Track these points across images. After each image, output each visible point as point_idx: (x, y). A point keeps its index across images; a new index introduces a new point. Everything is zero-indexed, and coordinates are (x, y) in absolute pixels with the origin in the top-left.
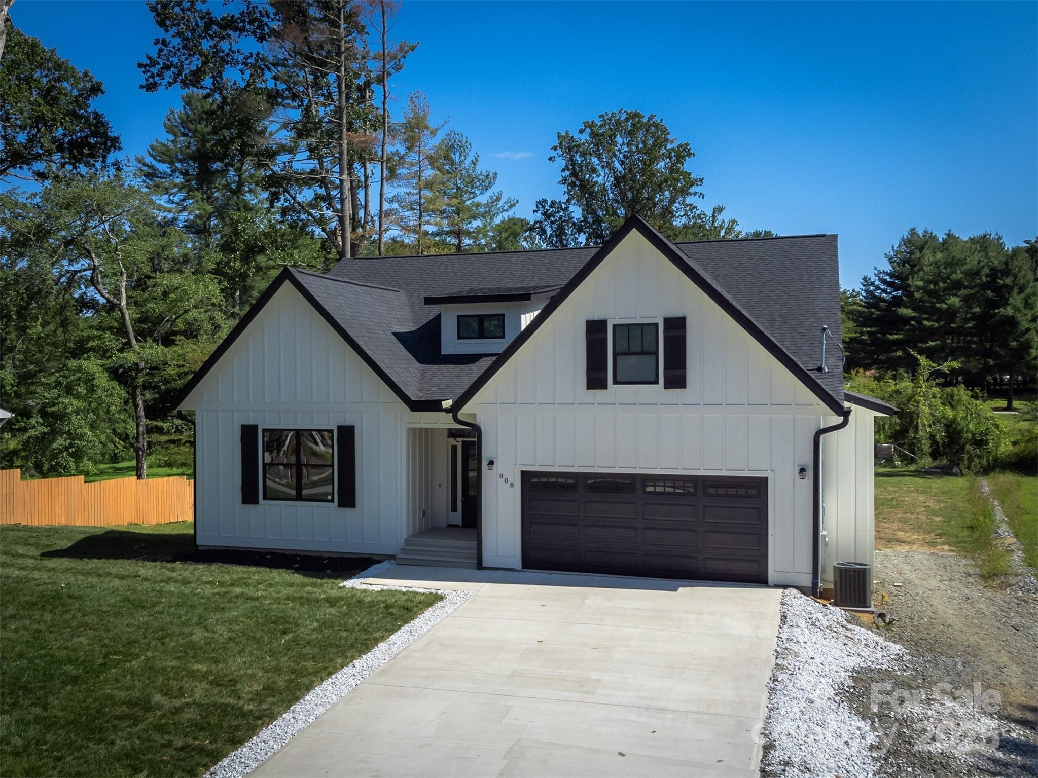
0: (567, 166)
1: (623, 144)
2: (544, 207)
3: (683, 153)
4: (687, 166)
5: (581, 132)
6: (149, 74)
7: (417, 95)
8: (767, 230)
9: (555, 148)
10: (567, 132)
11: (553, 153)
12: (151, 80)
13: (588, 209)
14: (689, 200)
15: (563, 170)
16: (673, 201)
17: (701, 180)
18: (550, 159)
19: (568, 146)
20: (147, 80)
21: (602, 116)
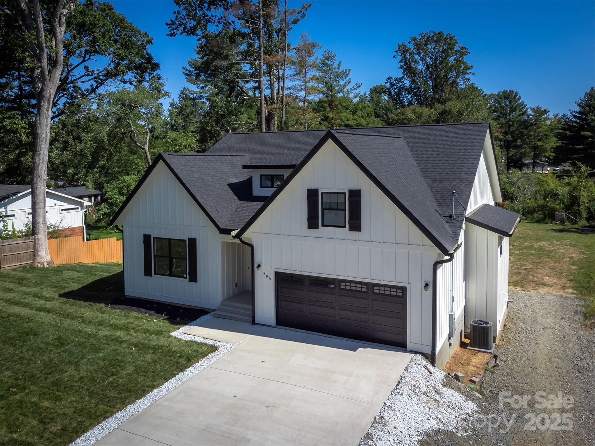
0: (402, 60)
1: (431, 48)
2: (391, 81)
3: (463, 52)
4: (465, 59)
5: (409, 43)
6: (171, 29)
7: (305, 34)
8: (511, 90)
9: (397, 52)
10: (403, 43)
11: (396, 54)
12: (172, 31)
13: (413, 81)
14: (467, 76)
15: (400, 62)
16: (457, 77)
17: (472, 66)
18: (394, 57)
19: (403, 50)
20: (170, 32)
21: (420, 34)
